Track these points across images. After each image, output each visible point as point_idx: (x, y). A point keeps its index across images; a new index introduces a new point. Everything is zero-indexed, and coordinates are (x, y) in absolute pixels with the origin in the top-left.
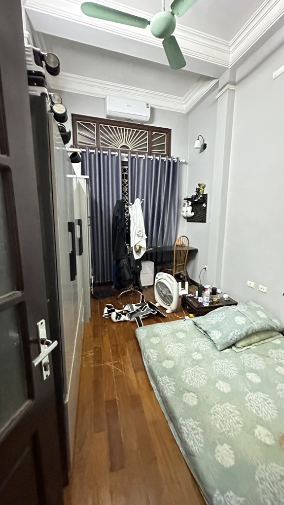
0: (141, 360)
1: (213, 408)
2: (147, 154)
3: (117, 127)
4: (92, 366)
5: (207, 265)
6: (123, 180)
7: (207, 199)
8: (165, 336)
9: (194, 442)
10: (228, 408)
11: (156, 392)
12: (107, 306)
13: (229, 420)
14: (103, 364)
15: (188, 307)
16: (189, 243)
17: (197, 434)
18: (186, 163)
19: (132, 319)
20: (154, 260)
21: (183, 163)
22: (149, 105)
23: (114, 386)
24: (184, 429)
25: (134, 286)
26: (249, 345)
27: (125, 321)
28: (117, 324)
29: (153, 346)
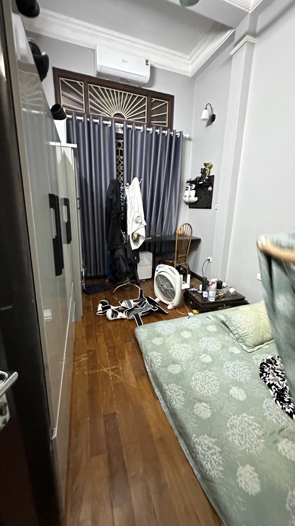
0: (142, 365)
1: (229, 421)
2: (145, 126)
3: (110, 89)
4: (86, 373)
5: (211, 257)
6: (118, 156)
7: (213, 181)
8: (169, 336)
9: (212, 465)
10: (246, 419)
11: (162, 401)
12: (101, 303)
13: (249, 434)
14: (98, 371)
15: (191, 303)
16: (192, 232)
17: (215, 454)
18: (190, 139)
19: (130, 317)
20: (152, 250)
21: (186, 139)
22: (149, 63)
23: (112, 397)
24: (199, 448)
25: (131, 279)
26: (261, 344)
27: (122, 319)
28: (113, 323)
29: (156, 348)
